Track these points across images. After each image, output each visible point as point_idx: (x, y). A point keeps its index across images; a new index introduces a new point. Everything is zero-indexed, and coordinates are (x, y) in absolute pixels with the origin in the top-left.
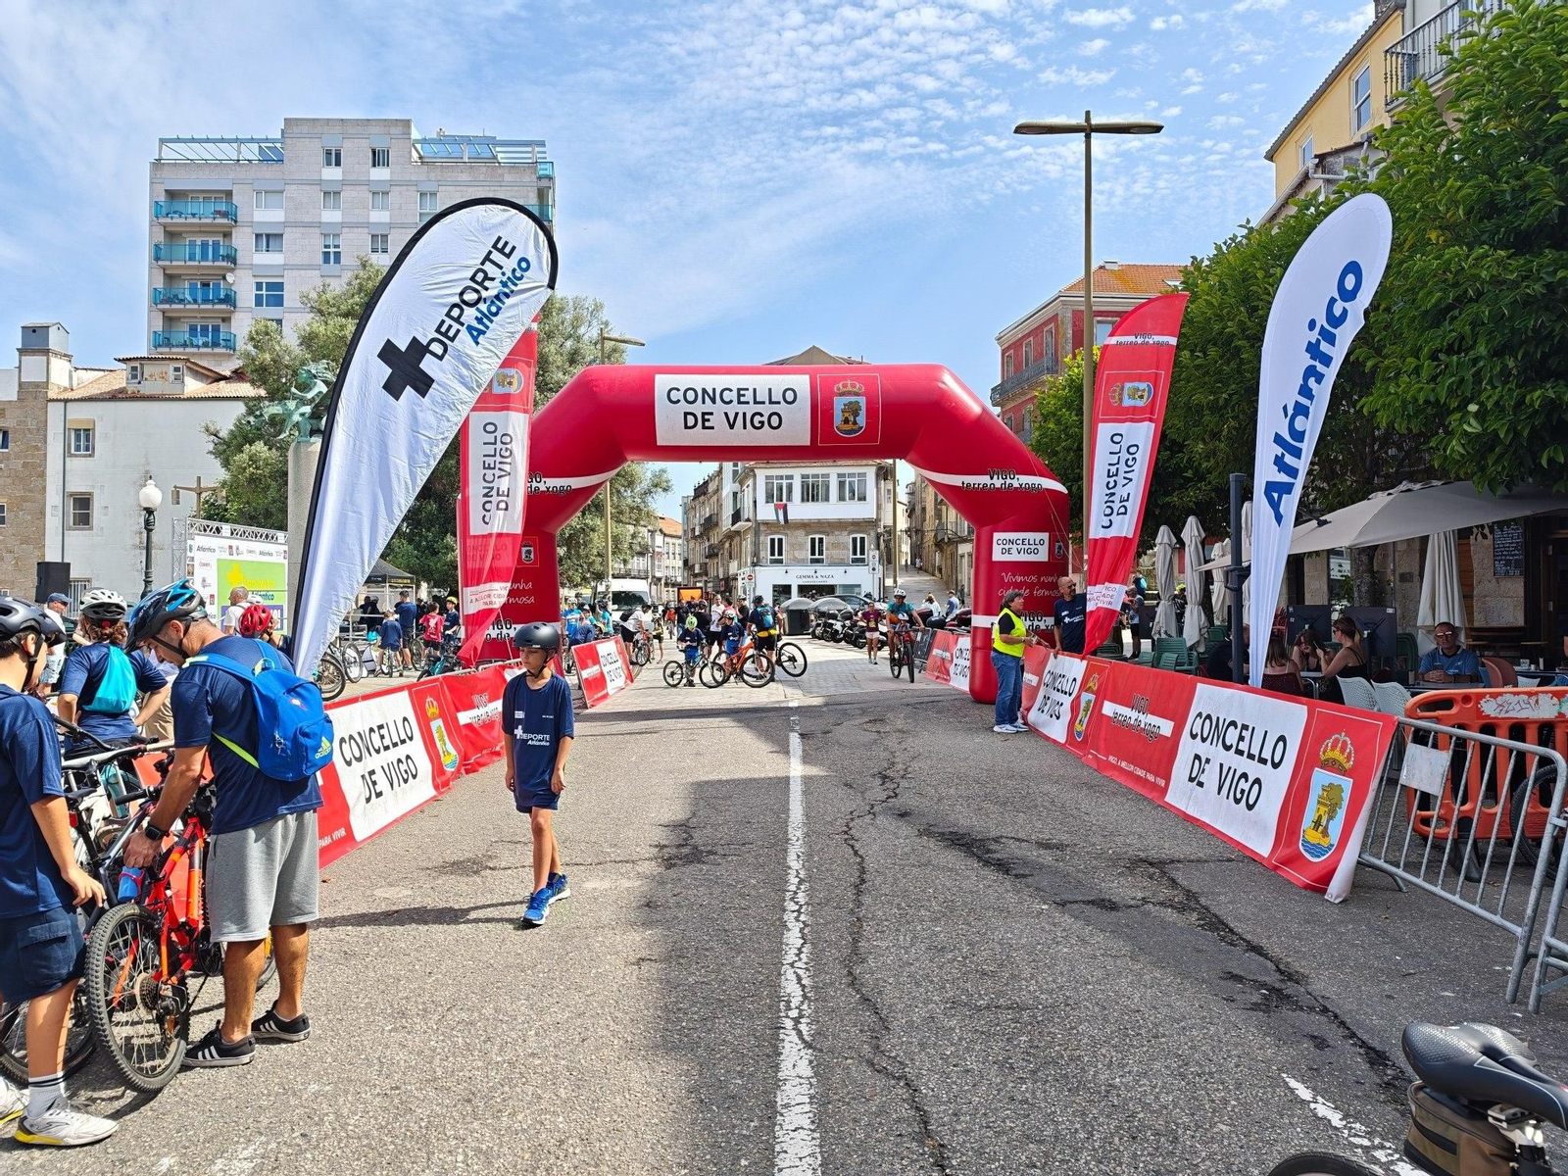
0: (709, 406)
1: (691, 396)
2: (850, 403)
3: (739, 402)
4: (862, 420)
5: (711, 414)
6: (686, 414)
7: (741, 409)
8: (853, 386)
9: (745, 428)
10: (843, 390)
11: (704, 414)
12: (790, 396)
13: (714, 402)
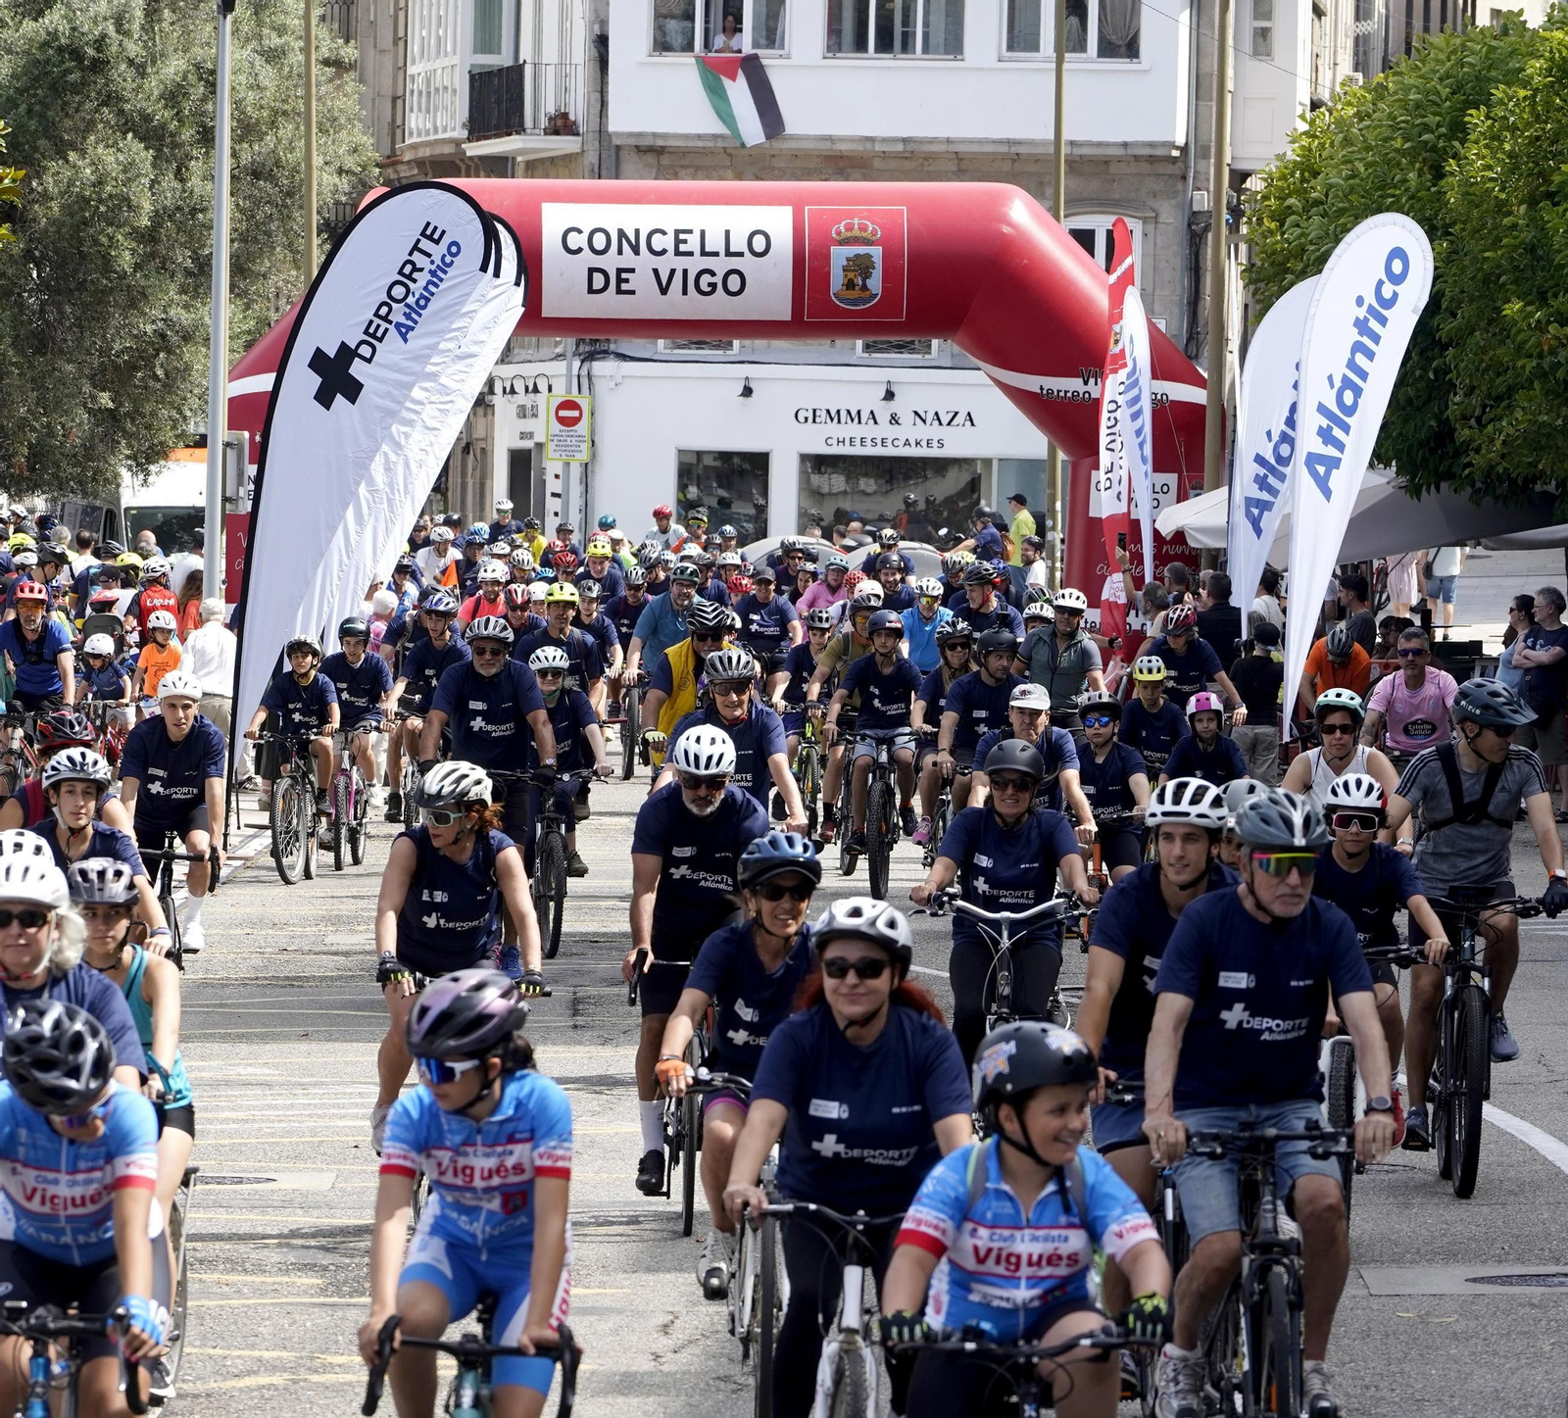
0: (628, 259)
1: (599, 241)
2: (857, 256)
3: (678, 253)
4: (875, 283)
5: (632, 271)
6: (591, 271)
7: (680, 263)
8: (863, 228)
9: (685, 292)
10: (846, 234)
11: (620, 271)
12: (759, 243)
13: (636, 250)
